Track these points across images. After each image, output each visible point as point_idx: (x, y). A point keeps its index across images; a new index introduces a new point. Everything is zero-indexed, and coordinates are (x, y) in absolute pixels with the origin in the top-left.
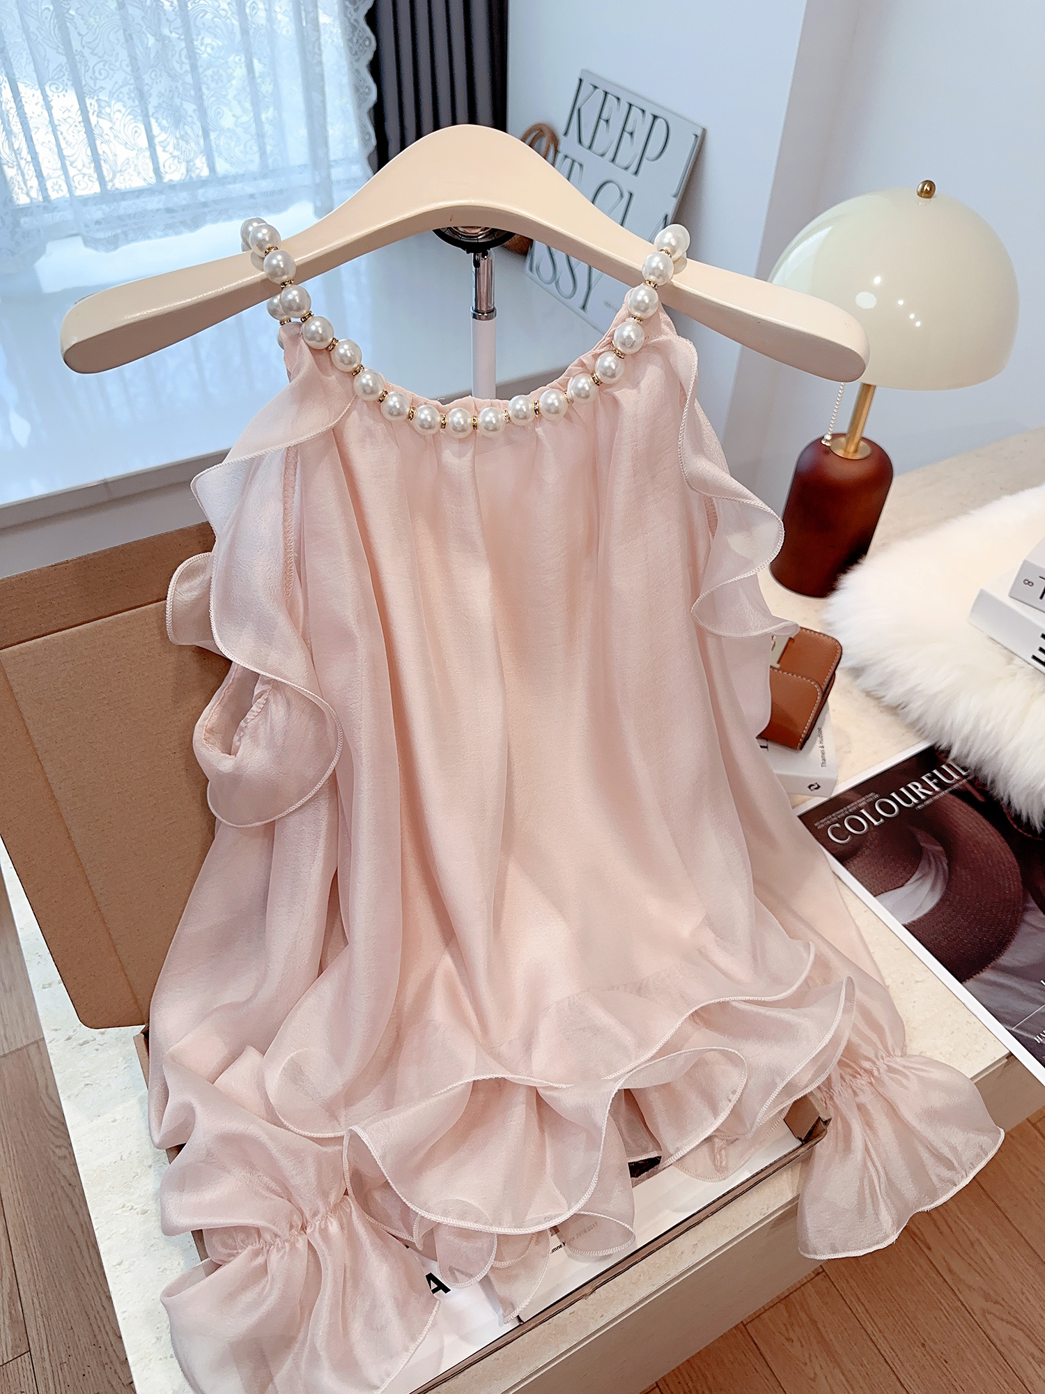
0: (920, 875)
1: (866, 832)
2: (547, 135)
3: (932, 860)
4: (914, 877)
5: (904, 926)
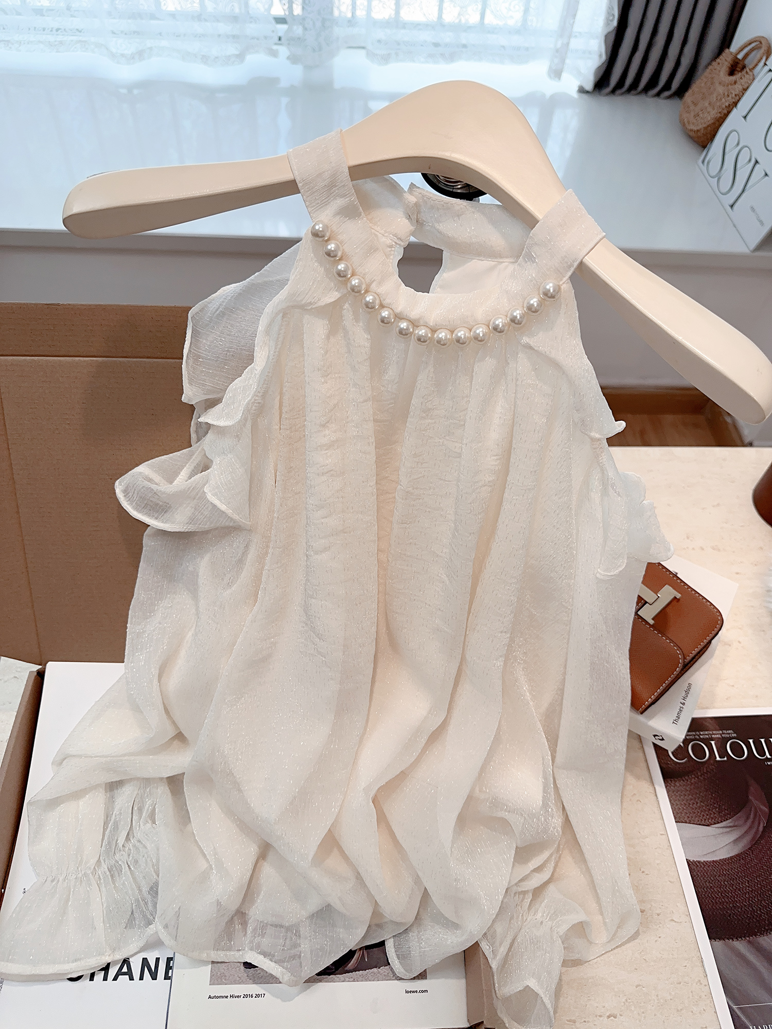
0: (731, 825)
1: (704, 762)
2: (764, 48)
3: (752, 816)
4: (724, 823)
5: (688, 862)
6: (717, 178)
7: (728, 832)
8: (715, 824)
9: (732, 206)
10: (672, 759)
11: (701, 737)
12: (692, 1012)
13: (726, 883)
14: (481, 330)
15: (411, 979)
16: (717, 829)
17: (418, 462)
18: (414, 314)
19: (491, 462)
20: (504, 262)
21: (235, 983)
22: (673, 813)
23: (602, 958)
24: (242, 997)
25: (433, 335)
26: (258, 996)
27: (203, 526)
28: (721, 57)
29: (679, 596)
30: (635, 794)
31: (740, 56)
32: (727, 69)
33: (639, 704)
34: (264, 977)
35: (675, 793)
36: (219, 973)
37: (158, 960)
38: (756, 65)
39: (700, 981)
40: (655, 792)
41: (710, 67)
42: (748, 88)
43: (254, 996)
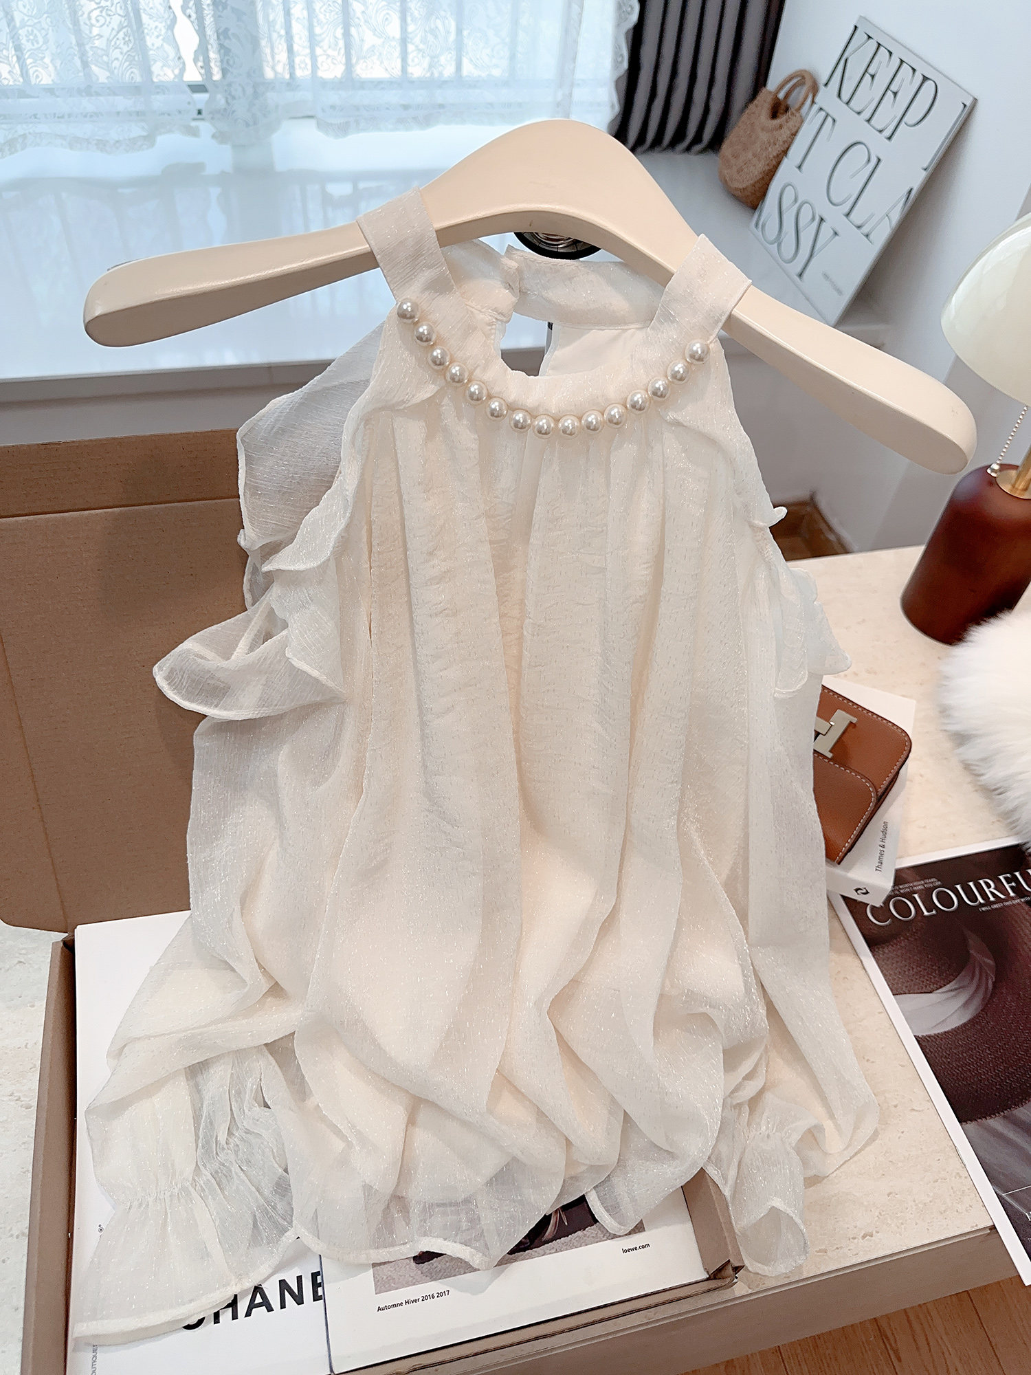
0: (956, 987)
1: (910, 920)
2: (808, 83)
3: (977, 973)
4: (948, 986)
5: (916, 1039)
6: (776, 244)
7: (955, 996)
8: (938, 989)
9: (800, 275)
10: (876, 924)
11: (902, 891)
12: (957, 1211)
13: (965, 1055)
14: (616, 410)
15: (626, 1235)
16: (943, 995)
17: (549, 586)
18: (531, 401)
19: (641, 571)
20: (630, 329)
21: (408, 1284)
22: (889, 985)
23: (841, 1170)
24: (420, 1300)
25: (556, 425)
26: (440, 1295)
27: (281, 707)
28: (758, 98)
29: (855, 720)
30: (839, 972)
31: (781, 95)
32: (769, 112)
33: (835, 855)
34: (442, 1270)
35: (885, 961)
36: (385, 1277)
37: (299, 1279)
38: (803, 104)
39: (958, 1173)
40: (863, 965)
41: (747, 111)
42: (797, 132)
43: (436, 1295)
